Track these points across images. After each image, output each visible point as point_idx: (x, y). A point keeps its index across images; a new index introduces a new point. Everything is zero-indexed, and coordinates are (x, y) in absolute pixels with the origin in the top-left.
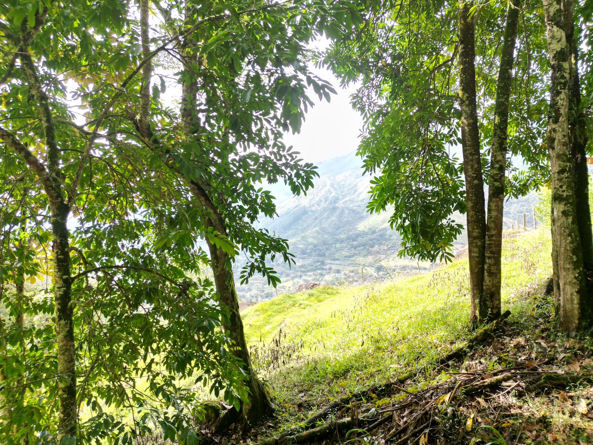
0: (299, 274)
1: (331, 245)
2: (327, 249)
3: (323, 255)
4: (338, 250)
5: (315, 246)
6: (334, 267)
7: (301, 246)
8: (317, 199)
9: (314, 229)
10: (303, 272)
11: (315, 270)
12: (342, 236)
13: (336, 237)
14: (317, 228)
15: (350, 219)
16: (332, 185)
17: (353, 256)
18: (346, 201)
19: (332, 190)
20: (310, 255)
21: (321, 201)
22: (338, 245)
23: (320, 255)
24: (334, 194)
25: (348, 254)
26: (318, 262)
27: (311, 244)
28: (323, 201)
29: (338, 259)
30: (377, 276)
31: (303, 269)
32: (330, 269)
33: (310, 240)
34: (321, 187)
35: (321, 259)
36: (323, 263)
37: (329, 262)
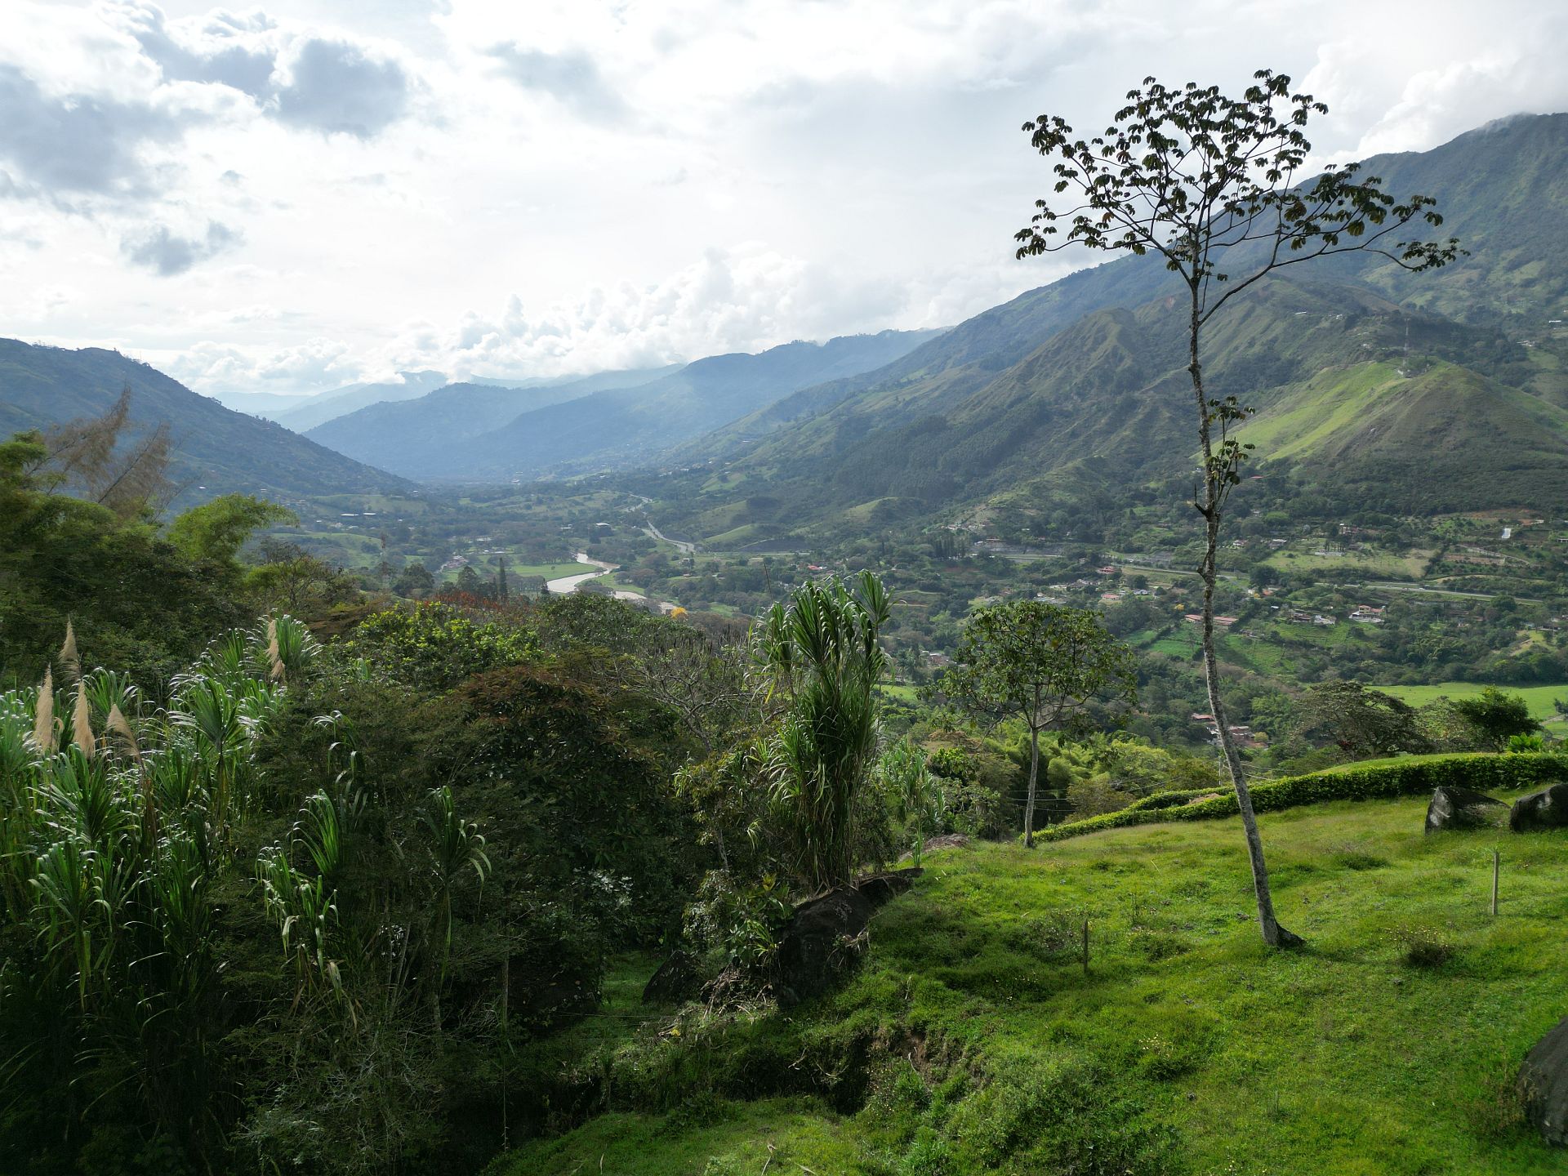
0: (1026, 587)
1: (1121, 508)
2: (1108, 521)
3: (1099, 539)
4: (1139, 523)
5: (1074, 511)
6: (1127, 571)
7: (1032, 513)
8: (1079, 379)
9: (1070, 465)
10: (1039, 583)
11: (1073, 579)
12: (1152, 485)
13: (1133, 485)
14: (1078, 462)
15: (1177, 434)
16: (1123, 336)
17: (1185, 541)
18: (1165, 382)
19: (1123, 351)
20: (1058, 537)
21: (1091, 384)
22: (1140, 510)
23: (1086, 538)
24: (1128, 362)
25: (1171, 535)
26: (1082, 555)
27: (1061, 505)
28: (1097, 382)
29: (1139, 550)
30: (1257, 597)
31: (1038, 576)
32: (1117, 576)
33: (1057, 496)
34: (1089, 343)
35: (1089, 549)
36: (1096, 560)
37: (1114, 555)
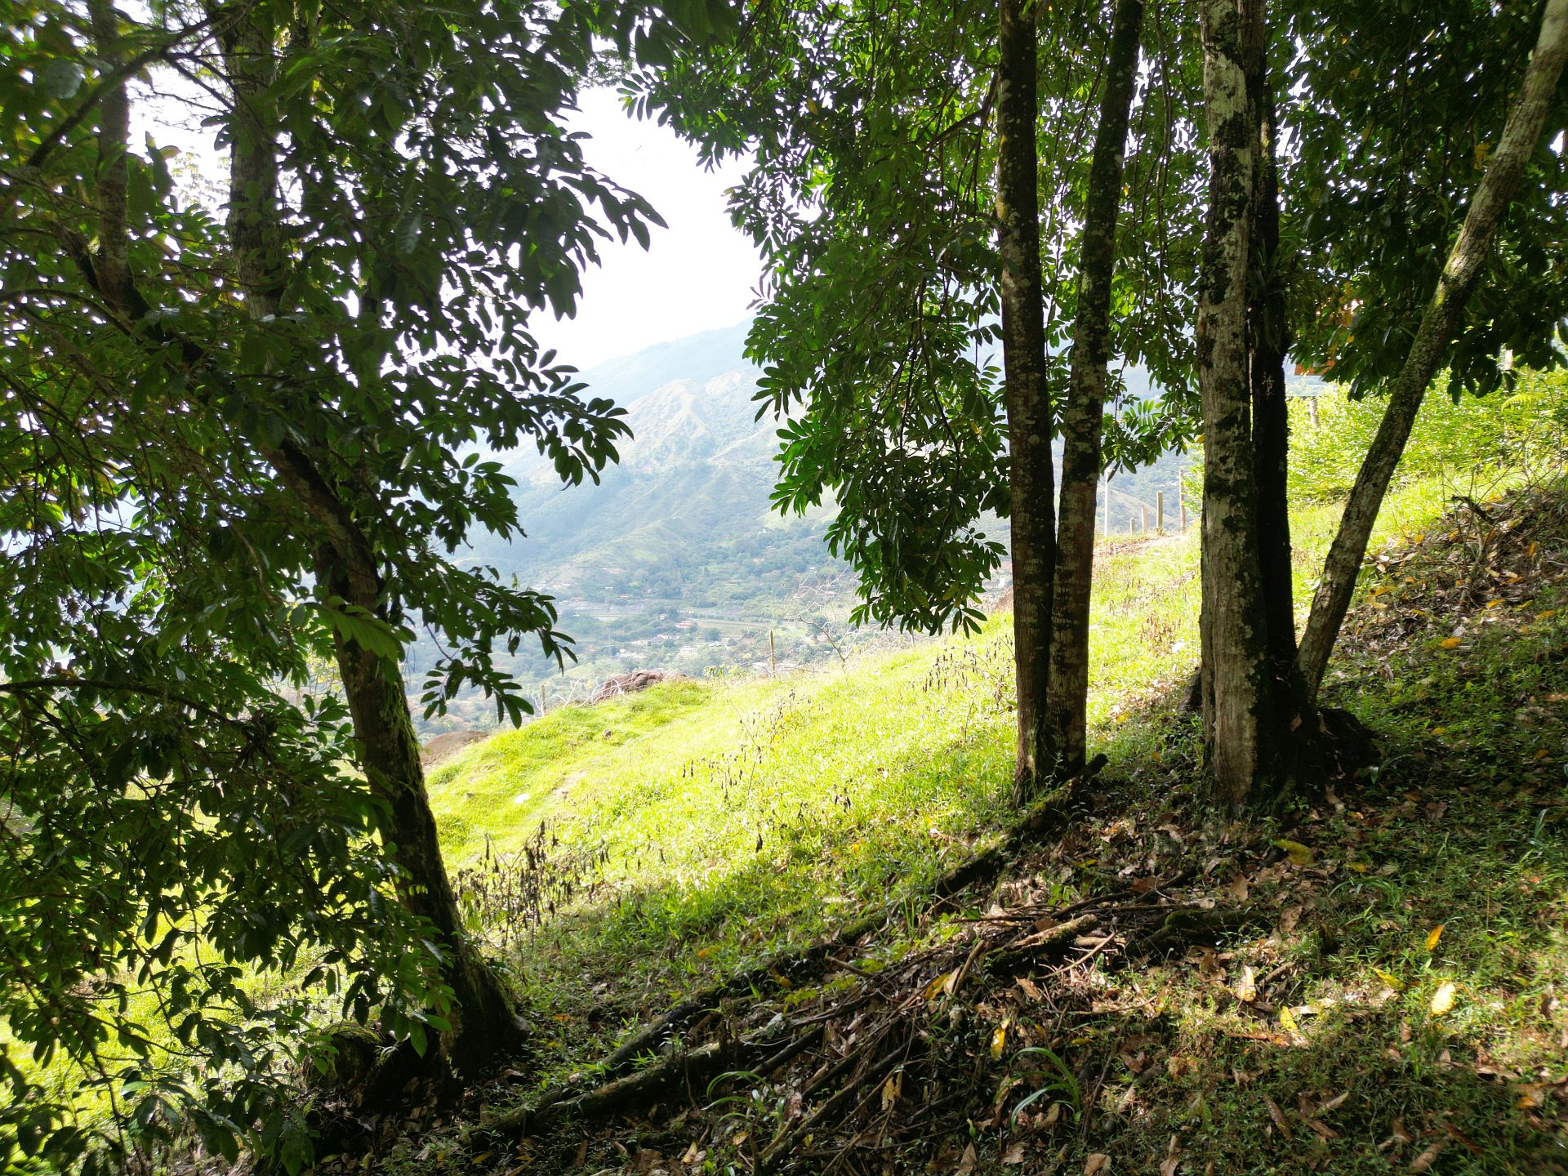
0: (609, 644)
1: (697, 566)
2: (685, 578)
3: (675, 594)
4: (713, 580)
5: (654, 570)
6: (703, 624)
7: (616, 571)
8: (657, 444)
9: (651, 525)
10: (622, 639)
11: (654, 634)
12: (724, 544)
13: (708, 545)
14: (658, 523)
15: (746, 498)
16: (696, 407)
17: (753, 595)
18: (734, 451)
19: (696, 420)
20: (639, 593)
21: (668, 449)
22: (713, 568)
23: (666, 596)
24: (701, 431)
25: (740, 590)
26: (662, 611)
27: (642, 564)
28: (674, 448)
29: (714, 605)
30: (812, 644)
31: (620, 632)
32: (693, 629)
33: (640, 555)
34: (666, 410)
35: (668, 603)
36: (674, 615)
37: (691, 611)
